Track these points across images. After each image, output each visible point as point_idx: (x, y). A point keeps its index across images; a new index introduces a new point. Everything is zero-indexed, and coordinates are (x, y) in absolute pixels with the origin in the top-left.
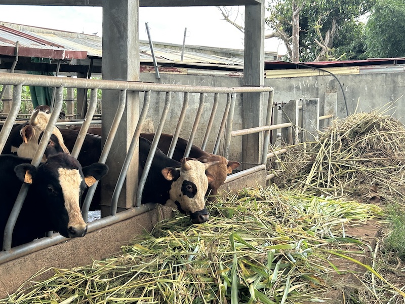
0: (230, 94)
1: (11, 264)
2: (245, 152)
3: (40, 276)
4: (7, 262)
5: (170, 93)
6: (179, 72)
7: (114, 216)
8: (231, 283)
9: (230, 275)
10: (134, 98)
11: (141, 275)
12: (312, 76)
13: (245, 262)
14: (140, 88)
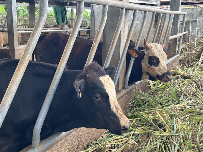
0: (171, 15)
12: (191, 8)
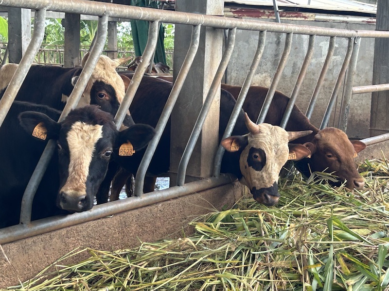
0: (353, 39)
1: (30, 241)
2: (374, 114)
3: (73, 257)
4: (25, 238)
5: (265, 32)
6: (305, 17)
7: (181, 187)
8: (323, 283)
9: (323, 272)
10: (215, 38)
11: (203, 264)
13: (346, 256)
14: (221, 24)
